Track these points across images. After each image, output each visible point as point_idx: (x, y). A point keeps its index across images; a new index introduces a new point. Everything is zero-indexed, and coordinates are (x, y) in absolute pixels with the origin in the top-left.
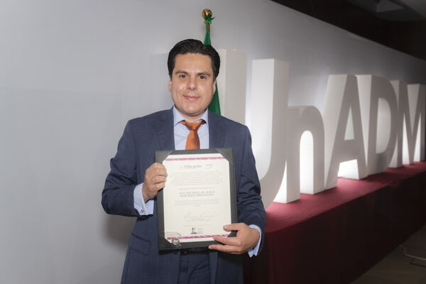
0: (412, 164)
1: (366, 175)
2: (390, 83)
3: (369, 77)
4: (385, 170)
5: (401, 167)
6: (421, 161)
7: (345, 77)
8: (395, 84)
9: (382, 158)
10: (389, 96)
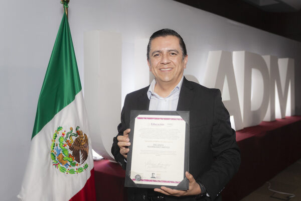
0: (284, 118)
1: (242, 127)
2: (262, 58)
3: (243, 53)
4: (260, 123)
5: (274, 121)
6: (292, 116)
7: (220, 52)
8: (267, 59)
9: (256, 115)
10: (262, 67)
